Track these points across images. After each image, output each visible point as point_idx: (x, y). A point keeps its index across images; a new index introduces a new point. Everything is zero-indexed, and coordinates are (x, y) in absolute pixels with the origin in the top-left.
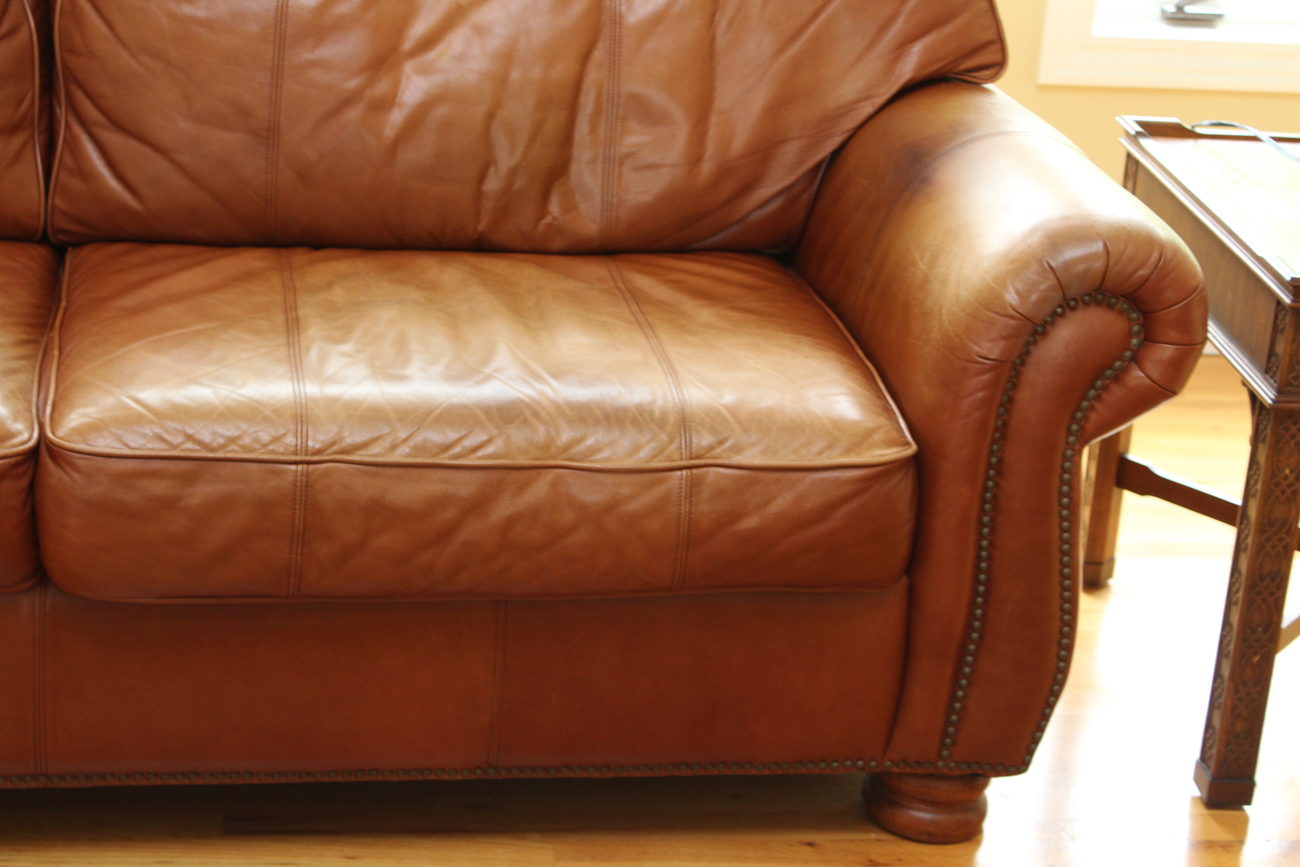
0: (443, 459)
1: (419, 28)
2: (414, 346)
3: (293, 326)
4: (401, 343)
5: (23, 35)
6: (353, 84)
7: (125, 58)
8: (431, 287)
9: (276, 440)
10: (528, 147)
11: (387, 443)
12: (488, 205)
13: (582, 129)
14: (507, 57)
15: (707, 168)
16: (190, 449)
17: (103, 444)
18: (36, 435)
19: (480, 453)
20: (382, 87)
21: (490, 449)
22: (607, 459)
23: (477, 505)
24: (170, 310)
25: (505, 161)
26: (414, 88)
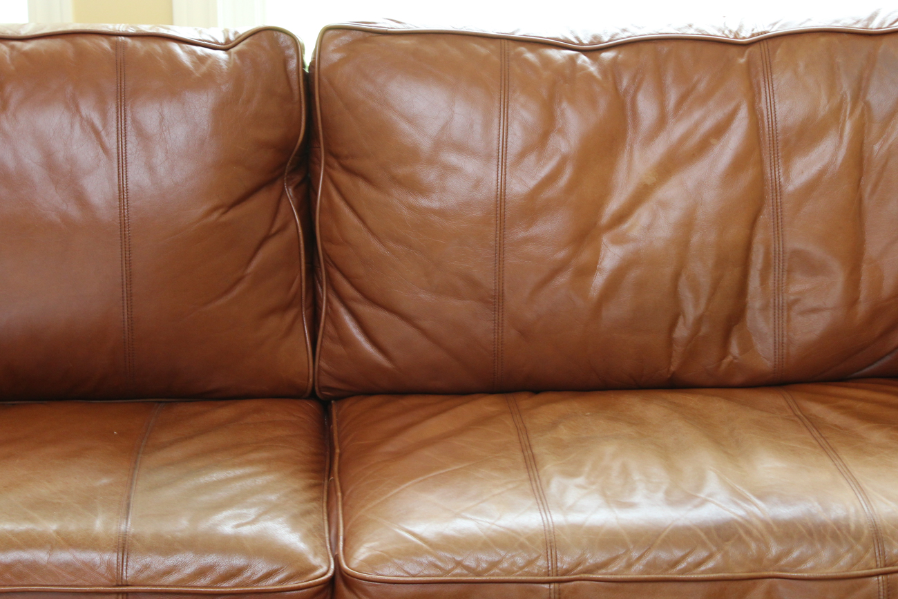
0: (673, 574)
1: (613, 205)
2: (637, 476)
3: (531, 463)
4: (625, 472)
6: (561, 255)
7: (375, 243)
8: (638, 422)
9: (530, 563)
10: (710, 300)
11: (621, 563)
12: (678, 350)
13: (754, 282)
14: (687, 225)
15: (862, 308)
16: (458, 573)
17: (389, 572)
18: (332, 567)
19: (703, 568)
20: (585, 256)
21: (710, 564)
22: (812, 569)
24: (427, 453)
25: (691, 311)
26: (611, 256)
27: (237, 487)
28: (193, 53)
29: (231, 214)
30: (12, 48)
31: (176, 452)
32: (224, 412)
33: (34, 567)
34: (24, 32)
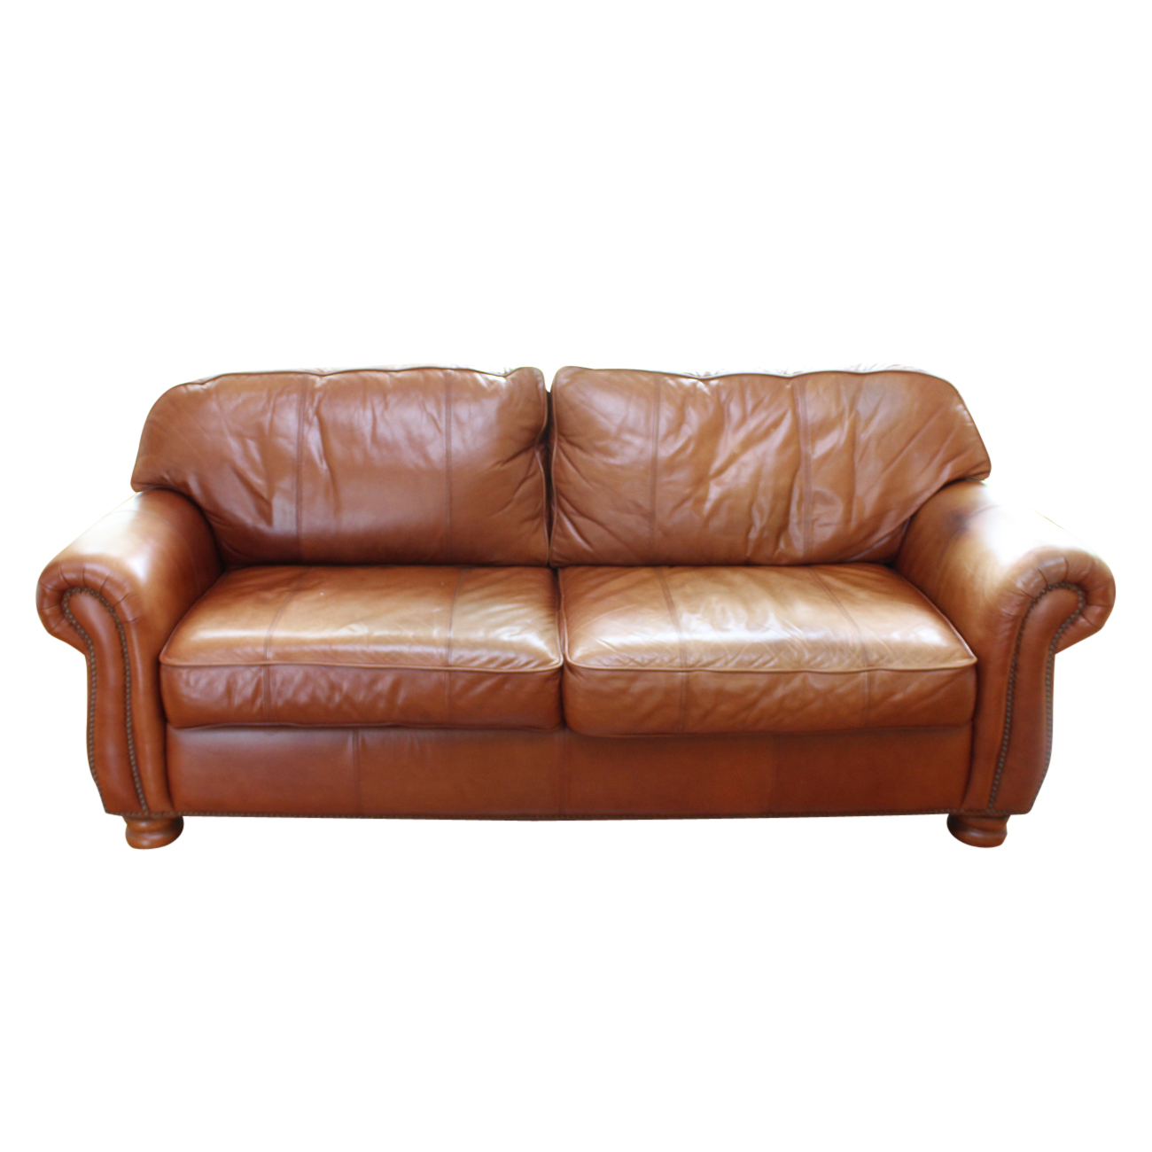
0: (751, 668)
1: (717, 464)
2: (730, 614)
3: (671, 605)
4: (723, 611)
5: (538, 474)
6: (688, 491)
7: (584, 483)
8: (730, 584)
9: (672, 660)
10: (769, 517)
11: (722, 662)
12: (751, 545)
13: (794, 509)
14: (757, 476)
15: (853, 524)
16: (631, 666)
17: (593, 664)
18: (562, 659)
19: (767, 666)
20: (700, 492)
21: (772, 664)
22: (829, 667)
23: (767, 691)
24: (613, 598)
25: (758, 523)
26: (714, 492)
27: (509, 615)
28: (486, 379)
29: (507, 466)
30: (391, 376)
31: (476, 595)
32: (501, 573)
33: (400, 655)
34: (397, 368)
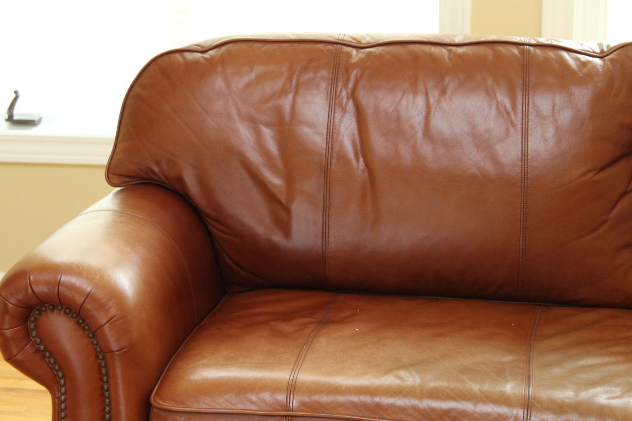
27: (606, 370)
28: (578, 59)
29: (601, 175)
30: (450, 51)
31: (558, 342)
